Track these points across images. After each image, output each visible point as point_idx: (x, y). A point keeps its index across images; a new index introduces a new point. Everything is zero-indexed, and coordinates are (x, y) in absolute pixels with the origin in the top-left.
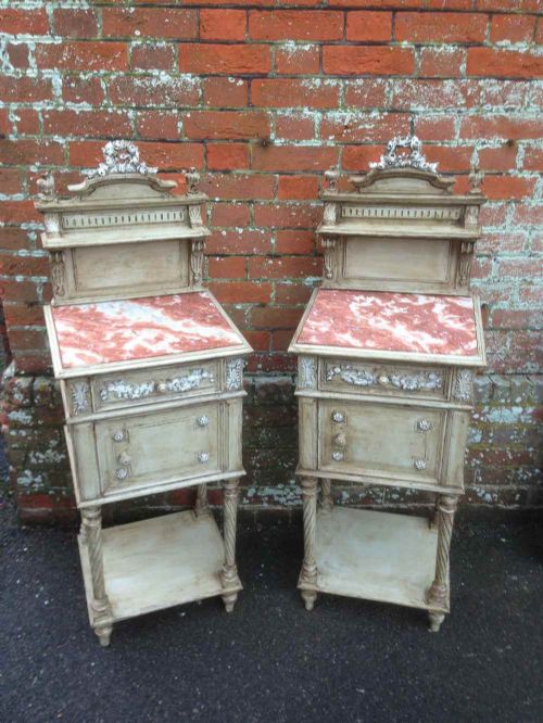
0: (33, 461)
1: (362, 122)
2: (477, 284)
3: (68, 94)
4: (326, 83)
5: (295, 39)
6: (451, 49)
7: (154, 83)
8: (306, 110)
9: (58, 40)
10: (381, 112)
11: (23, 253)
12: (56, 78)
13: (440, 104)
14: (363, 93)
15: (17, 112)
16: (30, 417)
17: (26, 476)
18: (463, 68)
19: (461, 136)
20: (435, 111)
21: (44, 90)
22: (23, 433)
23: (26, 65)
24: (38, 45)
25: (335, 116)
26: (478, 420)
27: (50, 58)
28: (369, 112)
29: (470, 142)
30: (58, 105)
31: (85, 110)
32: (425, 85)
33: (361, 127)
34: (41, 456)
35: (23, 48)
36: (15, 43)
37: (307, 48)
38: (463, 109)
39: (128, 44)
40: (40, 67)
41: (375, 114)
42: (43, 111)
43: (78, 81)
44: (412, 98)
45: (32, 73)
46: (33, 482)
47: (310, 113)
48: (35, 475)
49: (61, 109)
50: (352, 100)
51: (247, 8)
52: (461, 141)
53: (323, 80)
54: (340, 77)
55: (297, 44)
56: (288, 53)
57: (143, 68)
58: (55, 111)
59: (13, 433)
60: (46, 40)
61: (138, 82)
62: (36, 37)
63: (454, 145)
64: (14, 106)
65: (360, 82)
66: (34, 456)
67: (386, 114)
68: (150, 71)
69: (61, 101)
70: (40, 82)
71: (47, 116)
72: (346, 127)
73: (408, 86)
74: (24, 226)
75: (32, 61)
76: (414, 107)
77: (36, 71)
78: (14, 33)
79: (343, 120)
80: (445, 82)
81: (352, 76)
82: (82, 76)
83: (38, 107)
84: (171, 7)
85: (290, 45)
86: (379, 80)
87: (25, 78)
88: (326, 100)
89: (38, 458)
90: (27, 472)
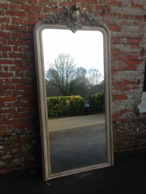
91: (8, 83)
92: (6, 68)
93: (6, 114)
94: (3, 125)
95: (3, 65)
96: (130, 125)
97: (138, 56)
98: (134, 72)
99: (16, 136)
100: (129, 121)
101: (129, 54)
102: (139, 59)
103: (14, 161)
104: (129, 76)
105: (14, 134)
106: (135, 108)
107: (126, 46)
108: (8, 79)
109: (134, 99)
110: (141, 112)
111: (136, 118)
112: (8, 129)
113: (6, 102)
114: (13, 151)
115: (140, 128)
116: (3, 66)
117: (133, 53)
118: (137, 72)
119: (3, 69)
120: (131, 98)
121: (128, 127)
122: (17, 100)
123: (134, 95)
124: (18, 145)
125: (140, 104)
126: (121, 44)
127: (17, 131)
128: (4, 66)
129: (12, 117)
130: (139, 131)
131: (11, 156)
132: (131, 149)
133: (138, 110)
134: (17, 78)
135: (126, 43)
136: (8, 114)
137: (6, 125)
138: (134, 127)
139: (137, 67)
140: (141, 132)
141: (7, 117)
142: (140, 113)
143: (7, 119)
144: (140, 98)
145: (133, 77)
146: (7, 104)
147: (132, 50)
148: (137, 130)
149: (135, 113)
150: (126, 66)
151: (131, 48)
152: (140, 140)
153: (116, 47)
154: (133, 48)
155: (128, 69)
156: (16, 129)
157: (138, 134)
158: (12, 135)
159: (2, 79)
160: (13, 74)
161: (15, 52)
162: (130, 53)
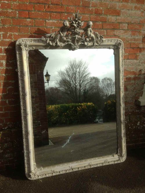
9: (5, 54)
27: (3, 58)
30: (4, 68)
31: (11, 68)
42: (1, 69)
43: (9, 63)
60: (2, 54)
96: (130, 119)
97: (140, 44)
98: (135, 61)
99: (8, 130)
100: (129, 114)
101: (130, 42)
102: (140, 47)
103: (6, 156)
104: (130, 66)
105: (6, 128)
106: (136, 101)
107: (126, 32)
109: (135, 91)
110: (142, 104)
111: (137, 111)
114: (4, 146)
115: (141, 122)
117: (134, 41)
118: (138, 61)
120: (131, 90)
121: (128, 120)
122: (7, 92)
123: (134, 86)
124: (9, 139)
125: (142, 96)
126: (121, 31)
127: (9, 124)
129: (4, 110)
130: (140, 126)
131: (2, 151)
132: (131, 144)
133: (140, 102)
135: (127, 29)
138: (135, 121)
139: (139, 55)
140: (142, 126)
142: (142, 106)
144: (142, 89)
145: (134, 66)
147: (133, 37)
148: (138, 124)
149: (136, 106)
150: (126, 54)
151: (132, 35)
152: (140, 135)
153: (115, 34)
154: (134, 35)
155: (128, 58)
156: (7, 122)
157: (139, 128)
158: (3, 129)
160: (2, 63)
161: (4, 40)
162: (131, 40)
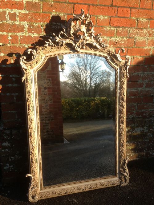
0: (10, 160)
1: (121, 41)
2: (151, 89)
3: (30, 30)
4: (111, 29)
5: (103, 15)
6: (146, 20)
7: (59, 27)
8: (105, 37)
9: (27, 12)
10: (126, 38)
11: (10, 85)
12: (26, 24)
13: (142, 36)
14: (122, 32)
15: (11, 36)
16: (10, 144)
17: (7, 166)
18: (149, 25)
19: (148, 46)
20: (141, 38)
21: (21, 29)
22: (7, 150)
23: (15, 20)
24: (20, 13)
25: (114, 39)
26: (152, 130)
27: (24, 18)
28: (123, 38)
29: (150, 47)
30: (26, 34)
31: (35, 36)
32: (139, 30)
33: (120, 42)
34: (13, 158)
35: (15, 14)
36: (12, 12)
37: (106, 18)
38: (148, 38)
39: (51, 14)
40: (20, 21)
41: (125, 39)
42: (21, 36)
43: (33, 26)
44: (135, 34)
45: (17, 23)
46: (10, 168)
47: (106, 38)
48: (10, 165)
49: (27, 35)
50: (119, 34)
51: (89, 5)
52: (148, 47)
53: (110, 28)
54: (115, 27)
55: (103, 17)
56: (100, 19)
57: (55, 22)
58: (25, 36)
59: (3, 151)
60: (23, 12)
61: (53, 27)
62: (19, 10)
63: (146, 48)
64: (10, 34)
65: (121, 29)
66: (11, 158)
67: (128, 38)
68: (57, 23)
69: (27, 32)
70: (20, 26)
71: (22, 38)
72: (117, 42)
73: (134, 31)
74: (11, 76)
75: (18, 19)
76: (136, 36)
77: (19, 22)
78: (12, 9)
79: (116, 40)
80: (144, 30)
81: (119, 27)
82: (35, 24)
83: (19, 34)
84: (65, 3)
85: (101, 17)
86: (126, 29)
87: (15, 24)
88: (111, 34)
89: (12, 159)
90: (8, 164)
91: (17, 43)
92: (13, 17)
93: (13, 94)
94: (10, 112)
95: (8, 10)
108: (16, 36)
112: (17, 117)
113: (14, 76)
116: (7, 12)
119: (8, 18)
128: (9, 13)
131: (21, 157)
134: (30, 34)
136: (17, 94)
137: (14, 112)
141: (15, 99)
143: (15, 101)
146: (15, 78)
158: (22, 126)
159: (7, 36)
160: (23, 27)
